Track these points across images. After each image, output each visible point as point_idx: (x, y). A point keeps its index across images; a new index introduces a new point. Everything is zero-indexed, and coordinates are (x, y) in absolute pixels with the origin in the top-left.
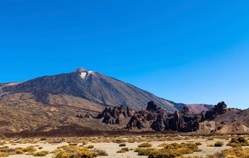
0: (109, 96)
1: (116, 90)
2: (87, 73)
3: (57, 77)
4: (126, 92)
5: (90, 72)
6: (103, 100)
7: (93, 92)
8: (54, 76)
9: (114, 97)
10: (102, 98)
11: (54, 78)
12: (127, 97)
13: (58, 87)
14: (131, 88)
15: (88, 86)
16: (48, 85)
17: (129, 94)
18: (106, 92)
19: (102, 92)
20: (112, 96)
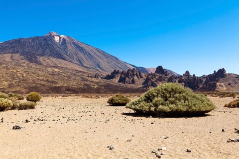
0: (85, 59)
1: (89, 54)
2: (60, 38)
3: (34, 39)
4: (98, 56)
5: (62, 36)
6: (80, 62)
7: (69, 54)
8: (30, 38)
9: (89, 60)
10: (79, 60)
11: (31, 41)
12: (99, 60)
13: (38, 49)
14: (100, 52)
15: (64, 49)
16: (28, 47)
17: (100, 58)
18: (81, 55)
19: (78, 56)
20: (87, 59)
